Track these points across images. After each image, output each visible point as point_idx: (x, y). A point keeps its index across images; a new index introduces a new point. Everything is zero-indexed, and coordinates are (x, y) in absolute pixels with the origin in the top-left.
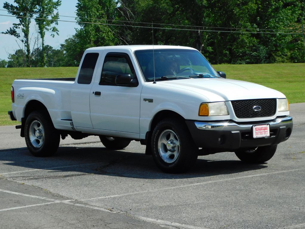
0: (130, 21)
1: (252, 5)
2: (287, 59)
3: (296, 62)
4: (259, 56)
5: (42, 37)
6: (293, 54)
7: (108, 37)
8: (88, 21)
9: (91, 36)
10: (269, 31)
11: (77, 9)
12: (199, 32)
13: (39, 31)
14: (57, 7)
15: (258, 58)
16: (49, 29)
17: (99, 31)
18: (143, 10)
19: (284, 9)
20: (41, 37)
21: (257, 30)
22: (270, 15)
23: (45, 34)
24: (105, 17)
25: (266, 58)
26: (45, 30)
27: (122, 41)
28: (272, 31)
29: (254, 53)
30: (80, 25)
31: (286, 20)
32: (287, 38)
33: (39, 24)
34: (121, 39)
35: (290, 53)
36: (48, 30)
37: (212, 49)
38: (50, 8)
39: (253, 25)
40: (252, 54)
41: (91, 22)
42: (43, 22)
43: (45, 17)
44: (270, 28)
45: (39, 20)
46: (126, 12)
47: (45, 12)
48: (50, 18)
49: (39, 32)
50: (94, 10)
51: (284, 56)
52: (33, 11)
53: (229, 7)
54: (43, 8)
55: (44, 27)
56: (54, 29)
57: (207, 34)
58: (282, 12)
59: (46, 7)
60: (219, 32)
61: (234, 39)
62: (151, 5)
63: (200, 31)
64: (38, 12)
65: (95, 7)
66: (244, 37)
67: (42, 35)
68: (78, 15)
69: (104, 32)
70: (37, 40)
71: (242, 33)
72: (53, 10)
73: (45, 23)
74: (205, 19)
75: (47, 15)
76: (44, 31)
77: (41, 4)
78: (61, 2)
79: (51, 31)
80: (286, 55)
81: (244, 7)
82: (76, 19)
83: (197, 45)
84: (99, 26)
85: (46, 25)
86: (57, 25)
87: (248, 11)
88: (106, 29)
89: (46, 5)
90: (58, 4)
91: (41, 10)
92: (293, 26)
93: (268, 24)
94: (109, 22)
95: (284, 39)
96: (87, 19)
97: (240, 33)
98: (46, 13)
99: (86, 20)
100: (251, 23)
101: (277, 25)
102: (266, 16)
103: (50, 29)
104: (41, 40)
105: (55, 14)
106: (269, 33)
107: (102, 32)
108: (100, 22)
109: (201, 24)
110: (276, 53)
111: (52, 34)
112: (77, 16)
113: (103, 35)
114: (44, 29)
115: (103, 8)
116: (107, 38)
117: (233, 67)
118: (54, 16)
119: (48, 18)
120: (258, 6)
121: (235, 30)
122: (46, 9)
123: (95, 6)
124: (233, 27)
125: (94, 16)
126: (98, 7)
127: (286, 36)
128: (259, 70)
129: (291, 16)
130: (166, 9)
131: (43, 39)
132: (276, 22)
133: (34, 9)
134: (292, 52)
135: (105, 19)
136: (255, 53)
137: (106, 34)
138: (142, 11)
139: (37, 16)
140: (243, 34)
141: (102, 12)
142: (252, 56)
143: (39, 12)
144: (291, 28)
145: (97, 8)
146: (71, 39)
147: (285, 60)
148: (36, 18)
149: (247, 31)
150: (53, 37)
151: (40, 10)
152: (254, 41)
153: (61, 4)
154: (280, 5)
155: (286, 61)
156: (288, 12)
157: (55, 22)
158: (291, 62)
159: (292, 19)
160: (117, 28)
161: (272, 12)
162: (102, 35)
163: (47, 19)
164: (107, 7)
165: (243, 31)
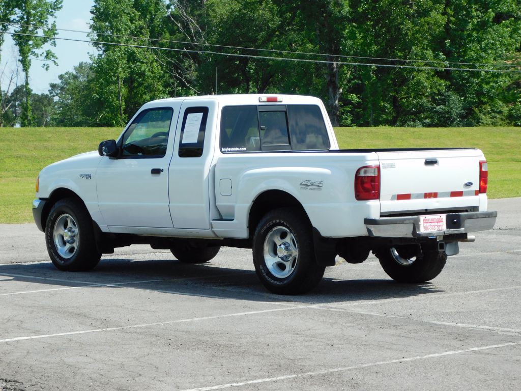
0: (195, 42)
1: (437, 17)
2: (502, 119)
3: (518, 126)
4: (448, 112)
5: (26, 69)
6: (512, 110)
7: (153, 72)
8: (113, 40)
9: (120, 70)
10: (468, 66)
11: (93, 18)
12: (335, 65)
13: (21, 58)
14: (54, 11)
15: (447, 116)
16: (39, 55)
17: (135, 60)
18: (221, 21)
19: (497, 24)
20: (24, 70)
21: (444, 65)
22: (470, 35)
23: (32, 63)
24: (147, 32)
25: (462, 117)
26: (31, 57)
27: (178, 79)
28: (474, 67)
29: (440, 108)
30: (97, 48)
31: (501, 46)
32: (500, 79)
33: (20, 44)
34: (176, 77)
35: (507, 109)
36: (38, 57)
37: (359, 98)
38: (42, 14)
39: (438, 55)
40: (435, 108)
41: (120, 42)
42: (28, 41)
43: (32, 32)
44: (469, 60)
45: (19, 36)
46: (188, 25)
47: (31, 21)
48: (40, 33)
49: (19, 60)
50: (125, 19)
51: (496, 115)
52: (8, 20)
53: (394, 19)
54: (29, 14)
55: (29, 50)
56: (48, 54)
57: (349, 70)
58: (494, 30)
59: (34, 12)
60: (374, 66)
61: (402, 80)
62: (236, 11)
63: (337, 64)
64: (19, 21)
65: (128, 14)
66: (422, 77)
67: (25, 64)
68: (93, 28)
69: (143, 63)
70: (15, 75)
71: (418, 69)
72: (47, 18)
73: (30, 42)
74: (346, 40)
75: (36, 28)
76: (29, 58)
77: (25, 6)
78: (63, 4)
79: (43, 58)
80: (500, 112)
81: (422, 20)
82: (88, 36)
83: (331, 90)
84: (135, 50)
85: (33, 47)
86: (55, 46)
87: (430, 28)
88: (147, 56)
89: (34, 9)
90: (56, 7)
91: (24, 18)
92: (513, 58)
93: (465, 52)
94: (154, 43)
95: (497, 82)
96: (111, 36)
97: (415, 69)
98: (33, 24)
99: (109, 37)
100: (434, 51)
101: (484, 54)
102: (461, 39)
103: (41, 55)
104: (23, 74)
105: (50, 27)
106: (468, 69)
107: (140, 62)
108: (136, 43)
109: (337, 51)
110: (481, 107)
111: (44, 65)
112: (90, 30)
113: (143, 69)
114: (29, 54)
115: (143, 16)
116: (150, 73)
117: (413, 133)
118: (47, 30)
119: (37, 33)
120: (448, 18)
121: (403, 63)
122: (34, 17)
123: (128, 11)
124: (400, 57)
125: (126, 30)
126: (133, 13)
127: (498, 75)
128: (460, 139)
129: (509, 38)
130: (265, 21)
131: (27, 74)
132: (481, 48)
133: (11, 14)
134: (511, 106)
135: (146, 37)
136: (441, 106)
137: (147, 66)
138: (220, 23)
139: (17, 29)
140: (419, 71)
141: (141, 23)
142: (437, 112)
143: (21, 22)
144: (510, 62)
145: (131, 15)
146: (70, 74)
147: (498, 120)
148: (14, 33)
149: (426, 65)
150: (47, 69)
151: (22, 18)
152: (440, 85)
153: (62, 7)
154: (490, 18)
155: (500, 122)
156: (503, 30)
157: (50, 42)
158: (509, 124)
159: (511, 45)
160: (168, 54)
161: (473, 30)
162: (141, 68)
163: (35, 35)
164: (151, 13)
165: (419, 66)
